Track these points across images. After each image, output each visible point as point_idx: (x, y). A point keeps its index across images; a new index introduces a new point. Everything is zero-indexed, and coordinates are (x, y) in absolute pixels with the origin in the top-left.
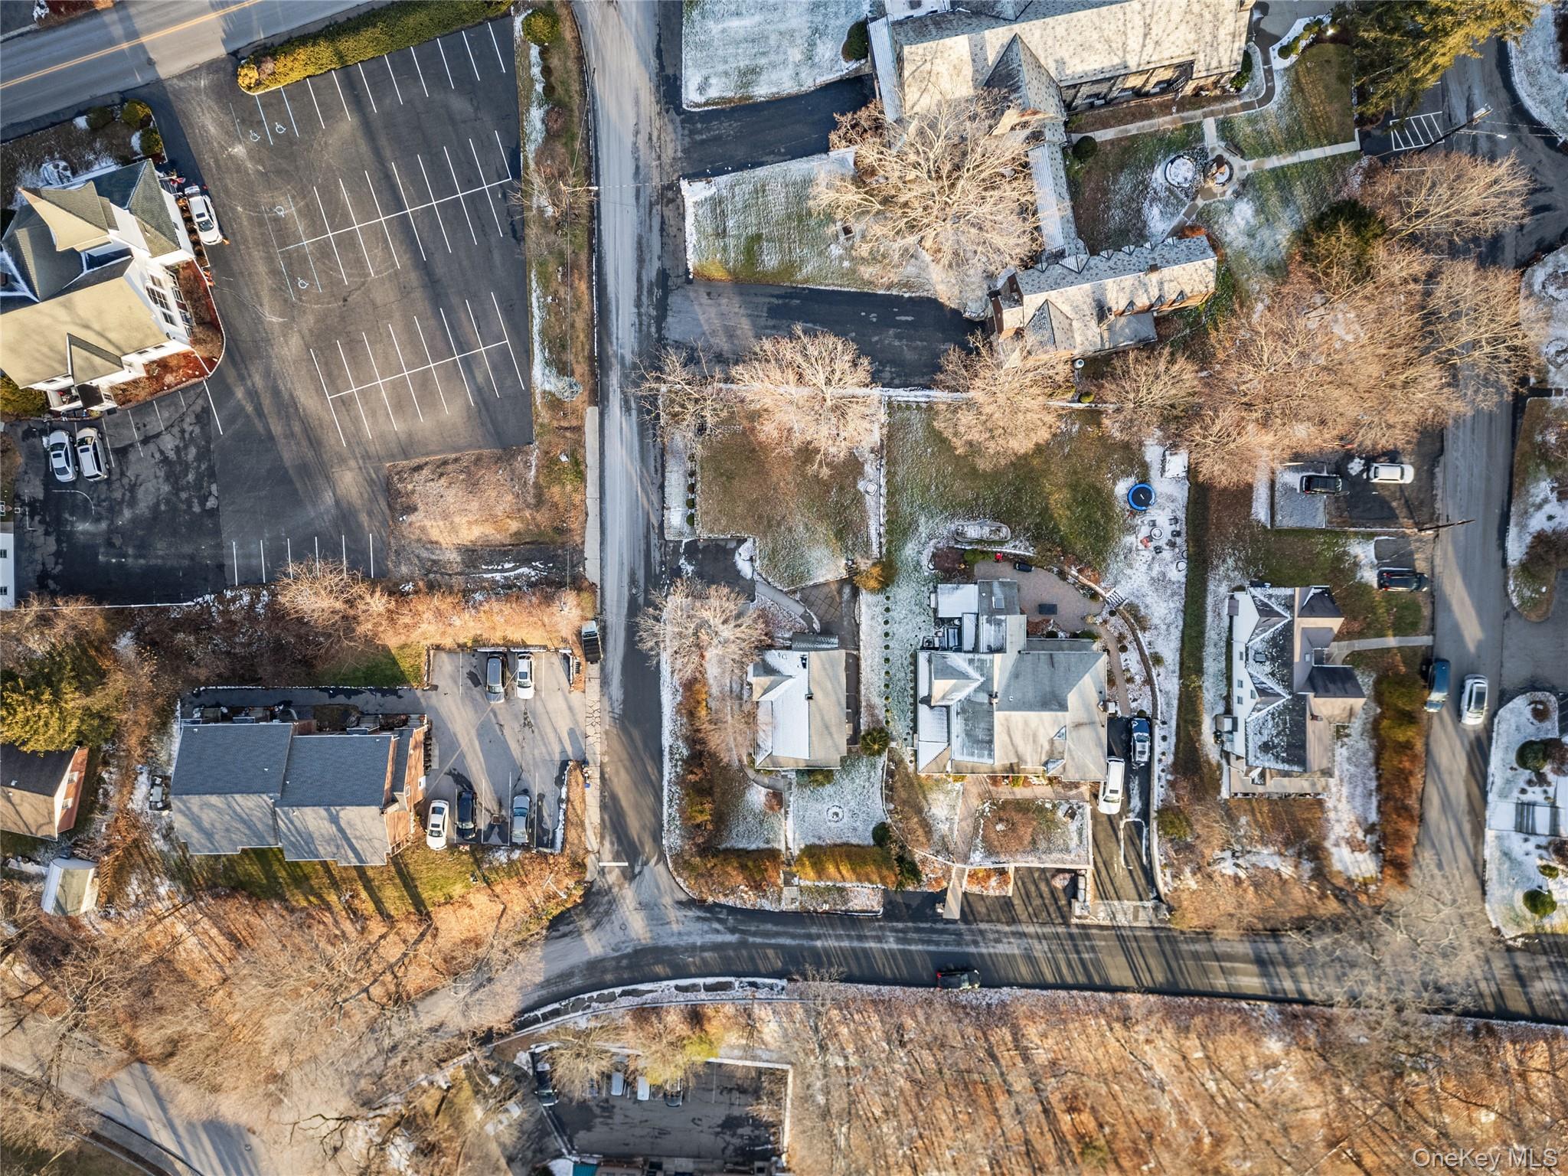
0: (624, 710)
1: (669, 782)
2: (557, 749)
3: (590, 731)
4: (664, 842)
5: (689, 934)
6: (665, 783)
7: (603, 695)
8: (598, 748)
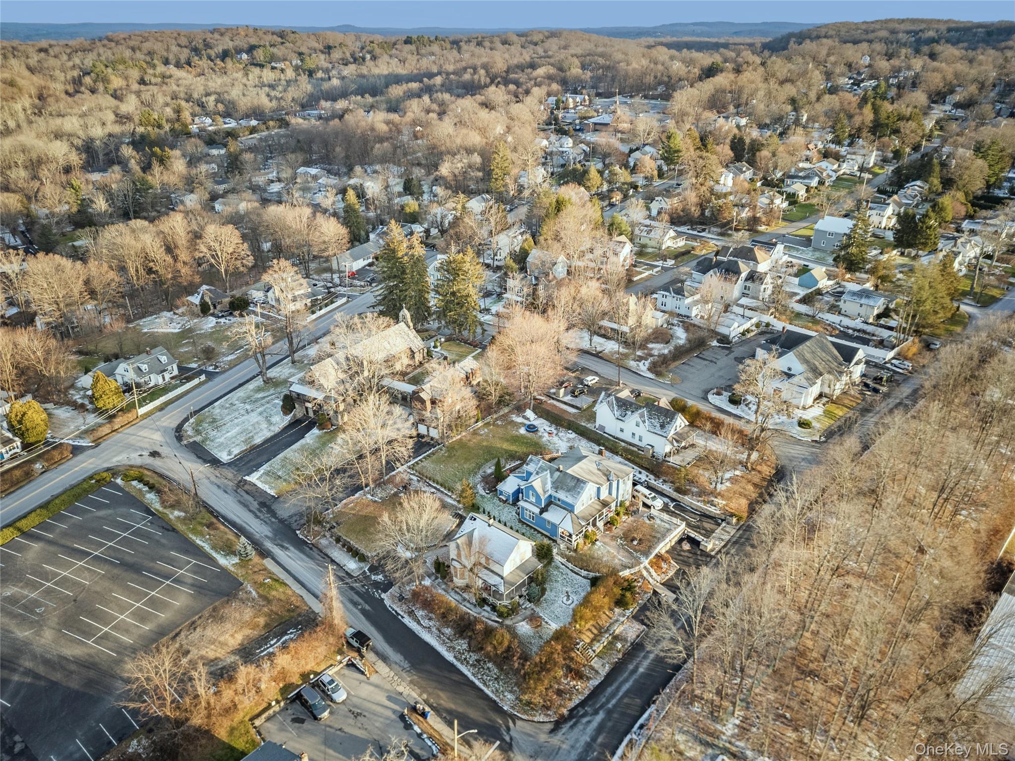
0: (409, 662)
1: (473, 675)
2: (389, 713)
3: (400, 689)
4: (505, 708)
5: (577, 740)
6: (472, 678)
7: (389, 666)
8: (414, 695)
